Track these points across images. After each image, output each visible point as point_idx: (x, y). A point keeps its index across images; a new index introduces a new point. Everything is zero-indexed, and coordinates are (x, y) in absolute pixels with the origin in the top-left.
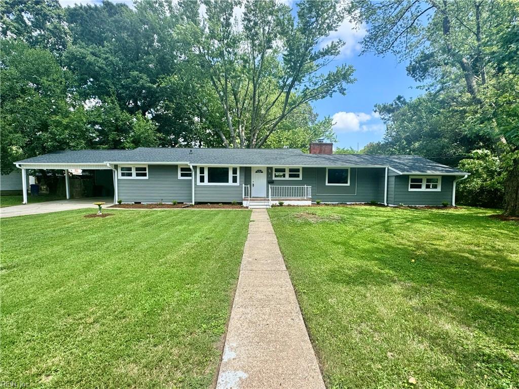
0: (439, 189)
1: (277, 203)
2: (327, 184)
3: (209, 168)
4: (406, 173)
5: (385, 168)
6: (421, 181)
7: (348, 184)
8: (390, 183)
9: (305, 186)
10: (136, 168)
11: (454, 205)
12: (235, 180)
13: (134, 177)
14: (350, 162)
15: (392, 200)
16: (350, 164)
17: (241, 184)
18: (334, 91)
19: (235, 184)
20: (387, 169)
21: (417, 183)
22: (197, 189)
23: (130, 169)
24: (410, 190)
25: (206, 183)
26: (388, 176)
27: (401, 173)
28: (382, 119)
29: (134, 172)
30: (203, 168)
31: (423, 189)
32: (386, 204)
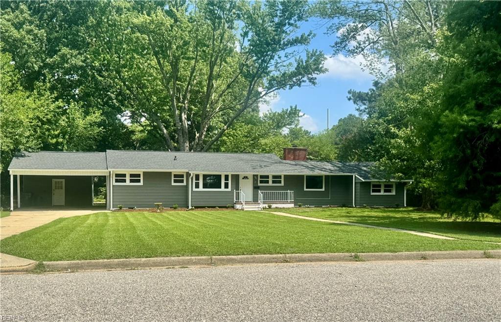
0: (394, 193)
1: (266, 206)
2: (305, 189)
3: (203, 175)
4: (368, 180)
5: (353, 176)
6: (379, 186)
7: (323, 190)
8: (357, 188)
9: (289, 191)
10: (130, 174)
11: (405, 206)
12: (226, 186)
13: (128, 183)
14: (325, 170)
15: (359, 202)
16: (325, 172)
17: (232, 190)
18: (303, 81)
19: (226, 190)
20: (354, 176)
21: (377, 187)
22: (193, 194)
23: (124, 175)
24: (372, 194)
25: (201, 189)
26: (355, 183)
27: (364, 181)
28: (357, 110)
29: (128, 178)
30: (199, 175)
31: (382, 193)
32: (354, 206)
